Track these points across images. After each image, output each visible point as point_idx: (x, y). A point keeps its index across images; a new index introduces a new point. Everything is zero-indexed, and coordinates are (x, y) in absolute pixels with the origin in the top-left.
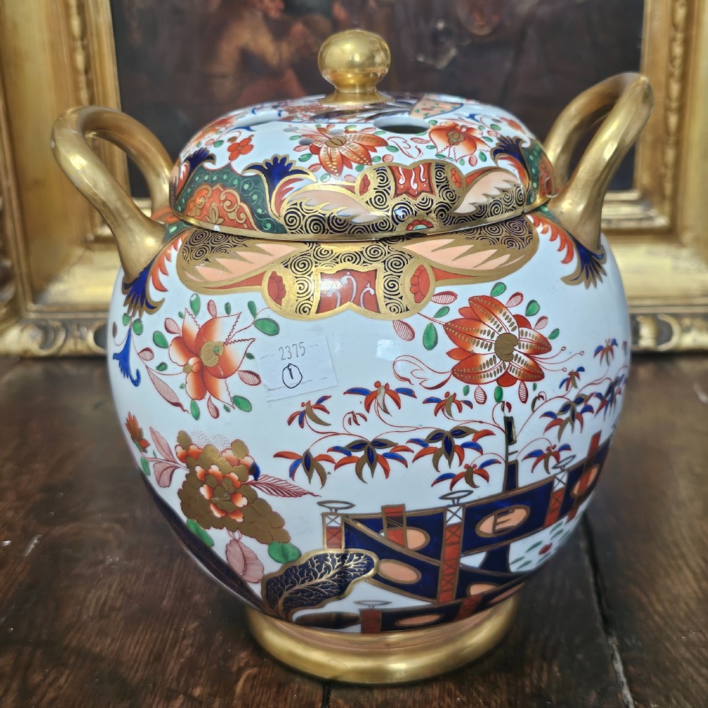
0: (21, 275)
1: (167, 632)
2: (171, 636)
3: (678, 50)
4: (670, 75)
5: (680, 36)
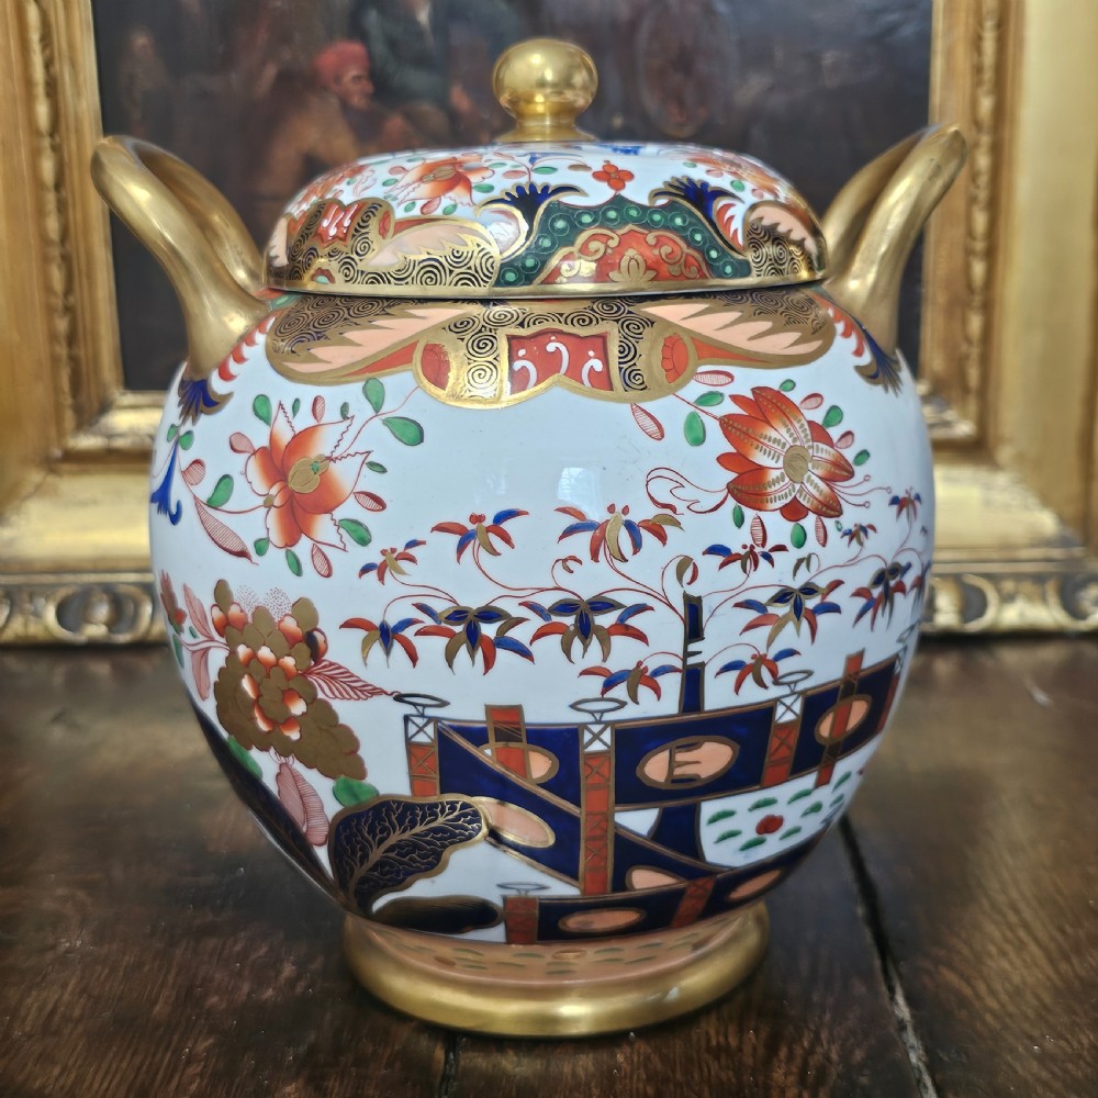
1: (159, 1055)
2: (166, 1061)
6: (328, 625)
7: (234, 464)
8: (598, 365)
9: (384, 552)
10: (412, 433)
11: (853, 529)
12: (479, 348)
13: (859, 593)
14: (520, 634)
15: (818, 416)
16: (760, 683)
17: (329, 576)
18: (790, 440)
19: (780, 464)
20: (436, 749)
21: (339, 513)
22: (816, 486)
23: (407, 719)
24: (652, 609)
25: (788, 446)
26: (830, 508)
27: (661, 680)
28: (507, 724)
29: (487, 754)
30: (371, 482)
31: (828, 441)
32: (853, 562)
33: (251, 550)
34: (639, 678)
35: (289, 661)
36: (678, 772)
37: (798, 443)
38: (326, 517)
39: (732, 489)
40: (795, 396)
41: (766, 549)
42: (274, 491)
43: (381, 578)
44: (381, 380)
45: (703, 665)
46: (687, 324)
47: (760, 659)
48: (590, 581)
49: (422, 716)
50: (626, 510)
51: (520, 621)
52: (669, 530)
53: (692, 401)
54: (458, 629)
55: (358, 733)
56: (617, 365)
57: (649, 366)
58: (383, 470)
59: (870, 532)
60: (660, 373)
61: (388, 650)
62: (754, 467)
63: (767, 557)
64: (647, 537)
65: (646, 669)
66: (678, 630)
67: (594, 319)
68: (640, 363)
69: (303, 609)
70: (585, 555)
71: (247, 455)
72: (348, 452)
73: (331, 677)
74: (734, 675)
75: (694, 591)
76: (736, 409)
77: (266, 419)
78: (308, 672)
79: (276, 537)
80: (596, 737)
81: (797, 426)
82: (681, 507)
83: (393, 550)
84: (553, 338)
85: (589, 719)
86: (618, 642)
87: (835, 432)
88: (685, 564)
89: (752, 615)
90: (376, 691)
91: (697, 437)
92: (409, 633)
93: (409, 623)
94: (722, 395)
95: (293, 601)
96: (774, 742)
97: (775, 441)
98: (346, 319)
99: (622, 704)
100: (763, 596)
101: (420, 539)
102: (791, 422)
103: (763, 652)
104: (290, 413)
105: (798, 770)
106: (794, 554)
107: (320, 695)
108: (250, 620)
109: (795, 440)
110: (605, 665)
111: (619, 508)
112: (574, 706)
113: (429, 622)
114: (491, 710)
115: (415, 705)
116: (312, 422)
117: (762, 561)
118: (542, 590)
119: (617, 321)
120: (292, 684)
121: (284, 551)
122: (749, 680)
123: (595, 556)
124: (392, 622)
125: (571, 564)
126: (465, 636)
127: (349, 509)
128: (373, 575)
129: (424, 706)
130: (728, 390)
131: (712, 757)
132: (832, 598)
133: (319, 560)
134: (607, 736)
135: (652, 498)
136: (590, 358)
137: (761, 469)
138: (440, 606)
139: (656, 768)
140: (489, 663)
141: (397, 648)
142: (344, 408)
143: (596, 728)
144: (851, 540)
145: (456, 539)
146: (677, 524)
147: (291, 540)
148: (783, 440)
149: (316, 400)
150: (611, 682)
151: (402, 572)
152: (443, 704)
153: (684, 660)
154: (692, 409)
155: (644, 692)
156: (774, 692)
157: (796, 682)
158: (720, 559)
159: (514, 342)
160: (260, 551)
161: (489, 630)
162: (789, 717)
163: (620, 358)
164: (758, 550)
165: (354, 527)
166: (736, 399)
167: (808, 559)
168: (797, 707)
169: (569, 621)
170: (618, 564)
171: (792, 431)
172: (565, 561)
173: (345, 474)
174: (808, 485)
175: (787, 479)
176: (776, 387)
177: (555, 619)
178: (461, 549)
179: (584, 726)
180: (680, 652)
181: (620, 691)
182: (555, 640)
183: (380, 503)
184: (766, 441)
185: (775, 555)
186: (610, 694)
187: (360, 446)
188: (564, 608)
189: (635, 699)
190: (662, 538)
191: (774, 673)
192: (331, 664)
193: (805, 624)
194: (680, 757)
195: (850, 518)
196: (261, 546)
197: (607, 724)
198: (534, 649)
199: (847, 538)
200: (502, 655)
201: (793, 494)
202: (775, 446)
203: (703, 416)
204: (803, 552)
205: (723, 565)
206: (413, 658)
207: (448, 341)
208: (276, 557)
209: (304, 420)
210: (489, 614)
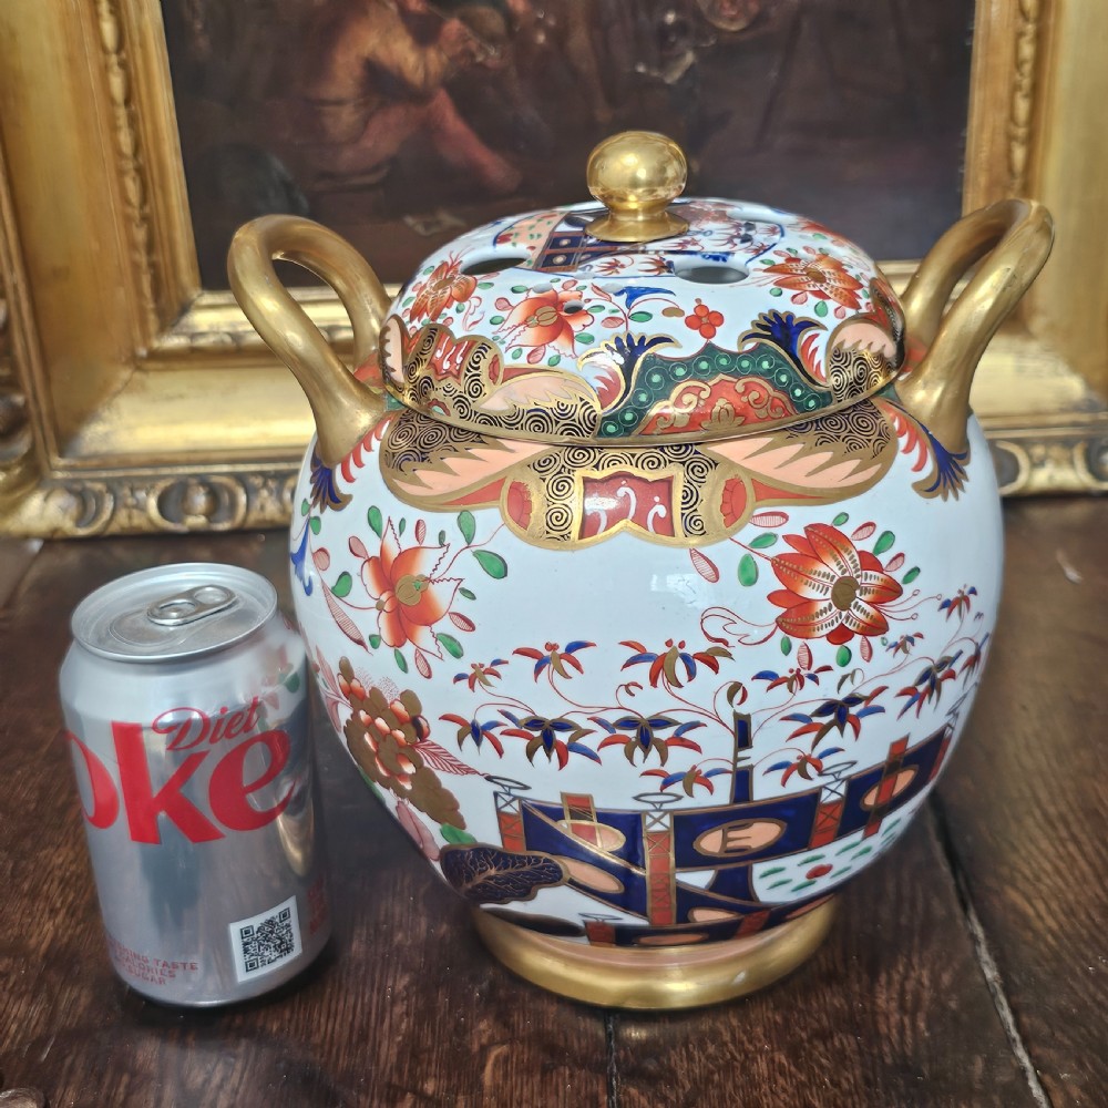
0: (40, 415)
3: (1027, 50)
4: (1015, 88)
5: (1030, 28)
6: (430, 716)
7: (354, 565)
8: (661, 510)
9: (473, 666)
10: (497, 567)
11: (899, 642)
12: (557, 489)
13: (904, 693)
14: (589, 742)
15: (868, 545)
16: (805, 775)
17: (429, 677)
18: (839, 573)
19: (829, 595)
20: (521, 819)
21: (438, 627)
22: (864, 611)
23: (496, 795)
24: (705, 725)
25: (837, 578)
26: (877, 627)
27: (713, 780)
28: (579, 806)
29: (564, 826)
30: (462, 605)
31: (877, 566)
32: (900, 668)
33: (368, 643)
34: (693, 778)
35: (400, 734)
36: (730, 845)
37: (847, 574)
38: (427, 629)
39: (781, 623)
40: (847, 530)
41: (812, 671)
42: (384, 597)
43: (472, 686)
44: (475, 513)
45: (752, 767)
46: (748, 464)
47: (805, 759)
48: (650, 702)
49: (509, 794)
50: (682, 645)
51: (589, 732)
52: (721, 660)
53: (746, 544)
54: (537, 734)
55: (457, 796)
56: (680, 511)
57: (709, 512)
58: (473, 597)
59: (917, 639)
60: (719, 518)
61: (478, 742)
62: (802, 601)
63: (814, 678)
64: (701, 667)
65: (700, 772)
66: (729, 741)
67: (662, 461)
68: (701, 509)
69: (409, 698)
70: (645, 680)
71: (361, 560)
72: (444, 576)
73: (435, 754)
74: (781, 772)
75: (743, 710)
76: (788, 549)
77: (378, 531)
78: (415, 745)
79: (386, 635)
80: (657, 820)
81: (847, 557)
82: (732, 640)
83: (482, 666)
84: (624, 482)
85: (650, 807)
86: (675, 752)
87: (884, 558)
88: (735, 689)
89: (798, 725)
90: (469, 771)
91: (749, 576)
92: (496, 732)
93: (495, 724)
94: (775, 536)
95: (401, 690)
96: (820, 818)
97: (825, 575)
98: (447, 442)
99: (679, 798)
100: (808, 710)
101: (503, 658)
102: (841, 556)
103: (807, 751)
104: (398, 533)
105: (843, 832)
106: (839, 672)
107: (426, 764)
108: (368, 695)
109: (844, 572)
110: (662, 769)
111: (676, 644)
112: (637, 798)
113: (512, 726)
114: (565, 796)
115: (503, 786)
116: (415, 544)
117: (807, 681)
118: (607, 709)
119: (683, 463)
120: (403, 751)
121: (393, 649)
122: (795, 775)
123: (654, 682)
124: (482, 722)
125: (632, 688)
126: (542, 740)
127: (445, 626)
128: (465, 683)
129: (510, 787)
130: (781, 531)
131: (763, 833)
132: (876, 702)
133: (421, 662)
134: (667, 820)
135: (705, 633)
136: (656, 503)
137: (809, 602)
138: (521, 715)
139: (711, 843)
140: (563, 762)
141: (486, 742)
142: (442, 535)
143: (657, 815)
144: (896, 651)
145: (533, 662)
146: (729, 655)
147: (398, 643)
148: (832, 574)
149: (418, 523)
150: (669, 781)
151: (489, 685)
152: (526, 788)
153: (735, 764)
154: (747, 551)
155: (698, 789)
156: (818, 781)
157: (840, 772)
158: (768, 683)
159: (588, 485)
160: (375, 646)
161: (562, 737)
162: (834, 797)
163: (683, 503)
164: (803, 672)
165: (448, 641)
166: (787, 538)
167: (853, 674)
168: (842, 789)
169: (632, 734)
170: (675, 690)
171: (842, 563)
172: (627, 686)
173: (441, 594)
174: (855, 611)
175: (834, 608)
176: (828, 521)
177: (619, 732)
178: (538, 670)
179: (647, 812)
180: (731, 758)
181: (677, 788)
182: (619, 748)
183: (471, 626)
184: (816, 577)
185: (820, 675)
186: (669, 790)
187: (454, 573)
188: (627, 723)
189: (690, 793)
190: (715, 667)
191: (818, 768)
192: (433, 744)
193: (849, 727)
194: (732, 834)
195: (895, 632)
196: (375, 641)
197: (666, 812)
198: (602, 754)
199: (893, 650)
200: (573, 756)
201: (840, 621)
202: (825, 579)
203: (756, 558)
204: (848, 669)
205: (770, 687)
206: (500, 752)
207: (531, 480)
208: (385, 653)
209: (408, 541)
210: (562, 725)
